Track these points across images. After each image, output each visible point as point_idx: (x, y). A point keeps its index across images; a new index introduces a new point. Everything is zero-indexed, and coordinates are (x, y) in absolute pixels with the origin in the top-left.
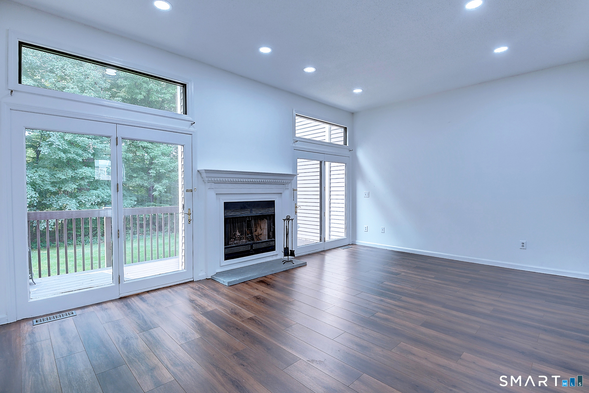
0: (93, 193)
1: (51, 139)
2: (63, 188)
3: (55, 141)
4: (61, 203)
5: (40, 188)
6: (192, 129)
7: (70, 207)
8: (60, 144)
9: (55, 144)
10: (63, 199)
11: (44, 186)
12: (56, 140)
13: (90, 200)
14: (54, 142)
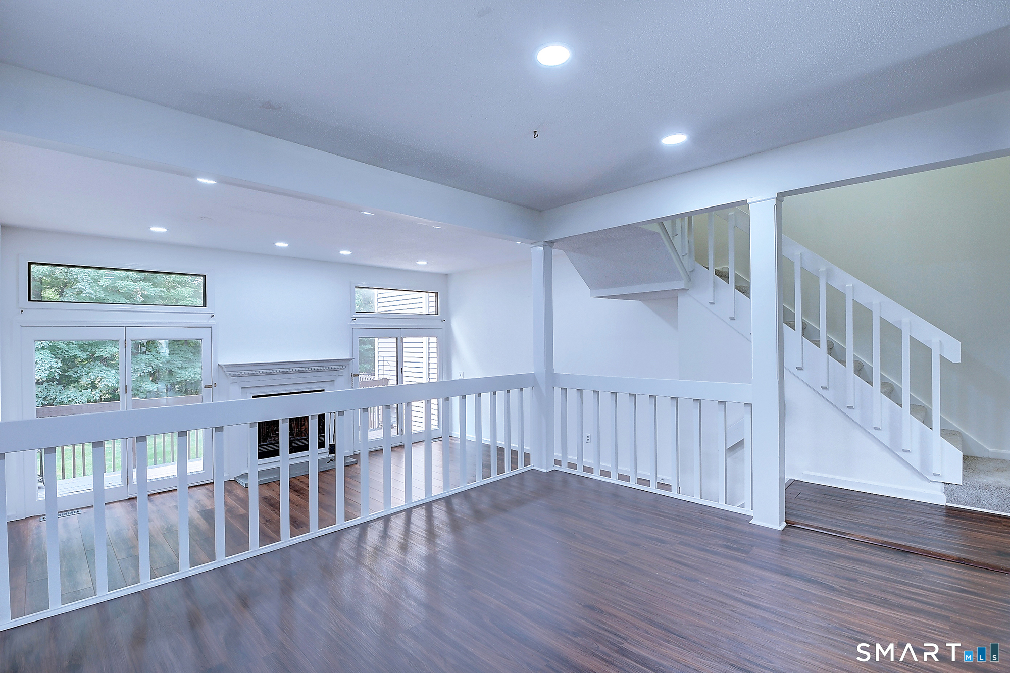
0: (141, 359)
1: (79, 285)
2: (97, 353)
3: (85, 288)
4: (93, 375)
5: (63, 354)
6: (212, 321)
7: (107, 381)
8: (93, 292)
9: (84, 292)
10: (96, 369)
11: (70, 351)
12: (87, 287)
13: (137, 370)
14: (83, 289)
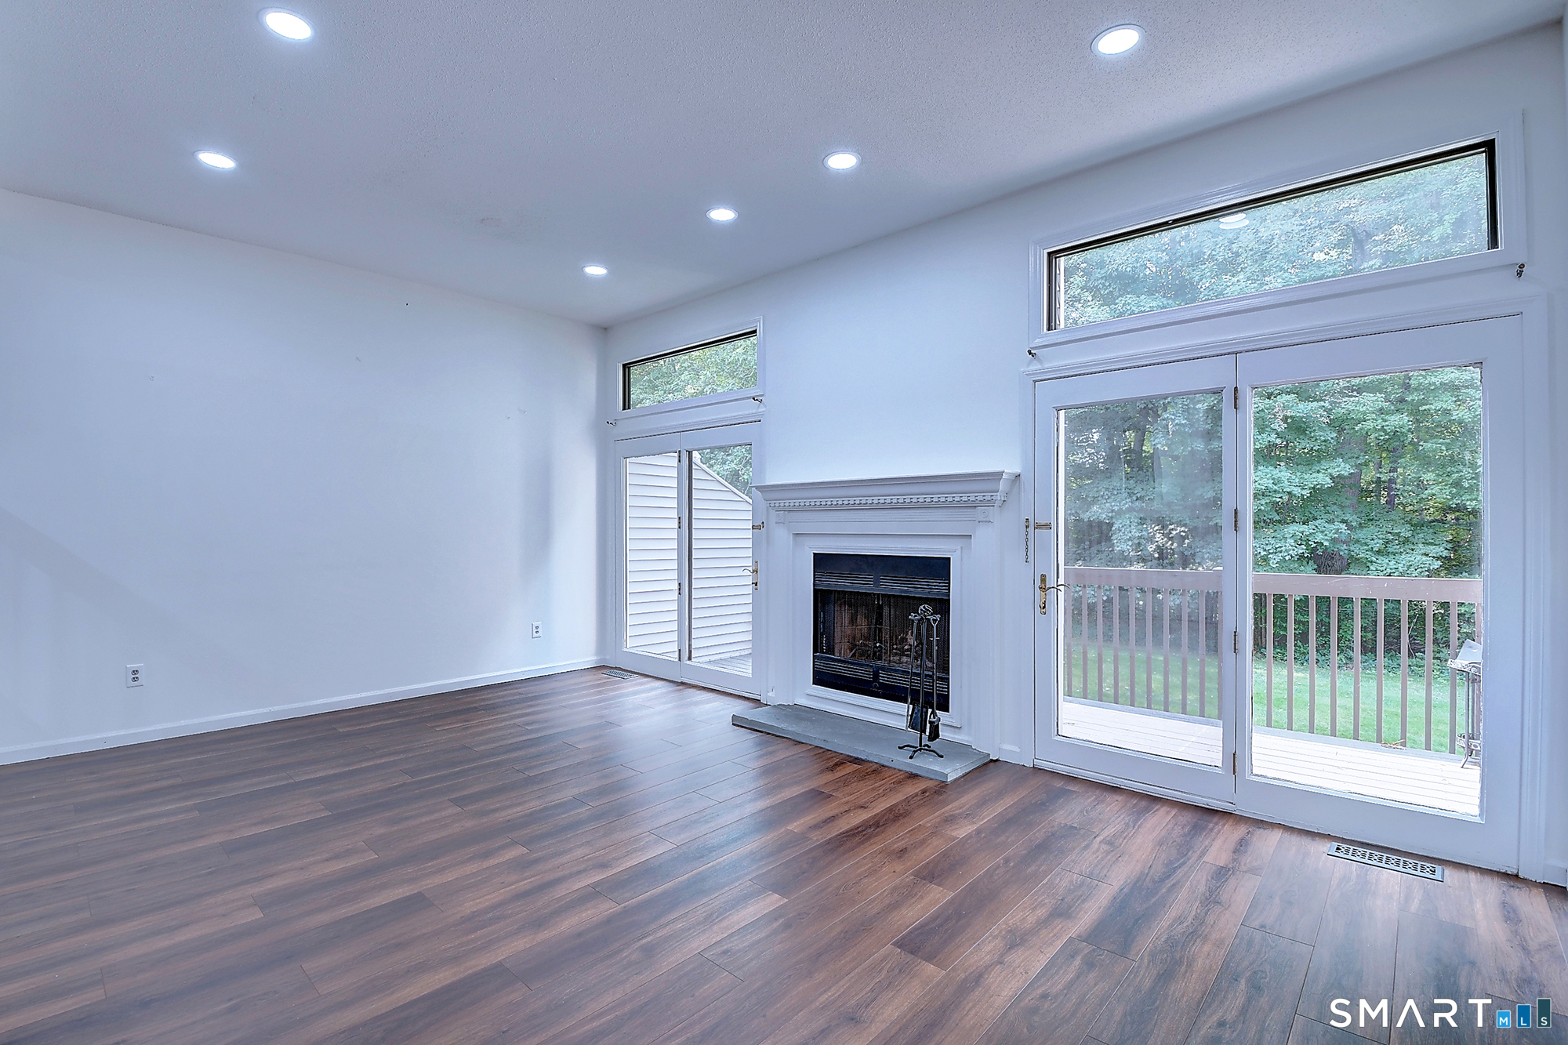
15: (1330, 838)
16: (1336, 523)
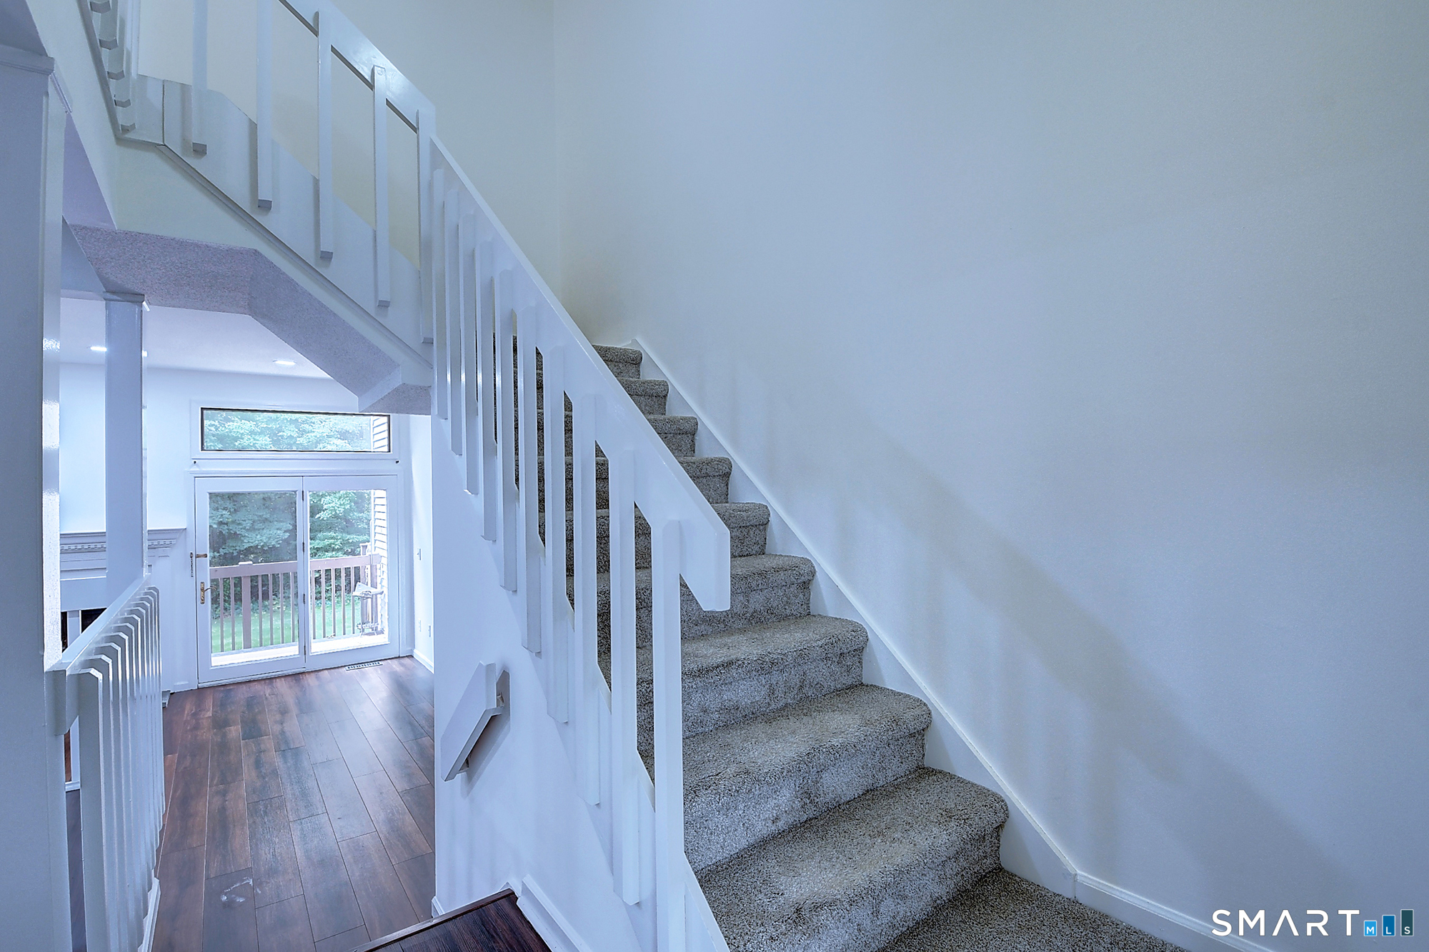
15: (345, 666)
16: (220, 510)
